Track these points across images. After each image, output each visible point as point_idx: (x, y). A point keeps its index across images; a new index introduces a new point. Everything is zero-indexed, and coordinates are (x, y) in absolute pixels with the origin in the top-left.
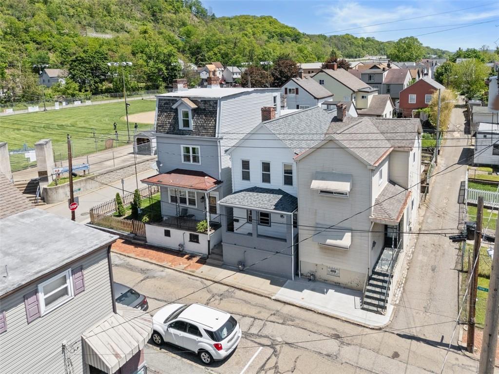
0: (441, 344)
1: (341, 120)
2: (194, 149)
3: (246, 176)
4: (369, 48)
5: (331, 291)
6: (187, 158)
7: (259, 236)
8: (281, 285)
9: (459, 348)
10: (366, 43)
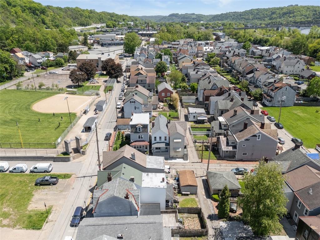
0: (198, 162)
1: (170, 123)
2: (141, 136)
3: (155, 140)
4: (93, 18)
5: (177, 159)
6: (139, 138)
7: (162, 152)
8: (168, 160)
9: (200, 162)
10: (91, 15)
